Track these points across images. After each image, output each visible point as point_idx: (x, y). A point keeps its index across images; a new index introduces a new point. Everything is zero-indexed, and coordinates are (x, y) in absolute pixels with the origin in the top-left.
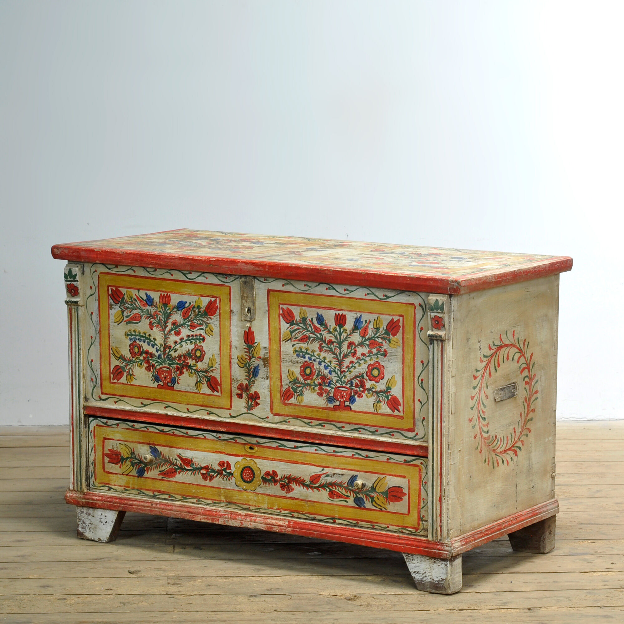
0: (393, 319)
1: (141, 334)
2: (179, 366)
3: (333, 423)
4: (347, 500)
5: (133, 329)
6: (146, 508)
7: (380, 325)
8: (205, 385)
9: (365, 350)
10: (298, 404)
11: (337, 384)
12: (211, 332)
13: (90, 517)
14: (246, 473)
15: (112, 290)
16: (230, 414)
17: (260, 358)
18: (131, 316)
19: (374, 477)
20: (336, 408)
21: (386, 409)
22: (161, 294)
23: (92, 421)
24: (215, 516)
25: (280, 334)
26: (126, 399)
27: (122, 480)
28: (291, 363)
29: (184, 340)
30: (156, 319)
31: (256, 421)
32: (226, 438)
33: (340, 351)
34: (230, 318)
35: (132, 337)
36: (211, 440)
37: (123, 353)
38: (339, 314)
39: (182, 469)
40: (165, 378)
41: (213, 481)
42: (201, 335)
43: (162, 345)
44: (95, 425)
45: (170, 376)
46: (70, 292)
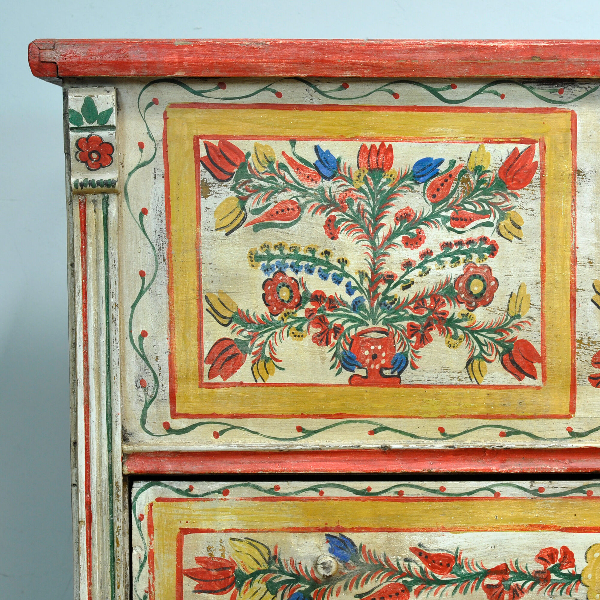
1: (301, 253)
2: (417, 323)
5: (275, 242)
8: (497, 363)
12: (515, 230)
15: (207, 146)
16: (569, 430)
18: (270, 208)
22: (363, 148)
23: (142, 490)
26: (249, 423)
29: (434, 256)
30: (348, 211)
32: (559, 491)
34: (574, 190)
35: (273, 262)
36: (513, 499)
37: (243, 306)
39: (426, 582)
40: (374, 357)
42: (484, 239)
43: (367, 275)
44: (153, 500)
45: (389, 352)
46: (85, 159)
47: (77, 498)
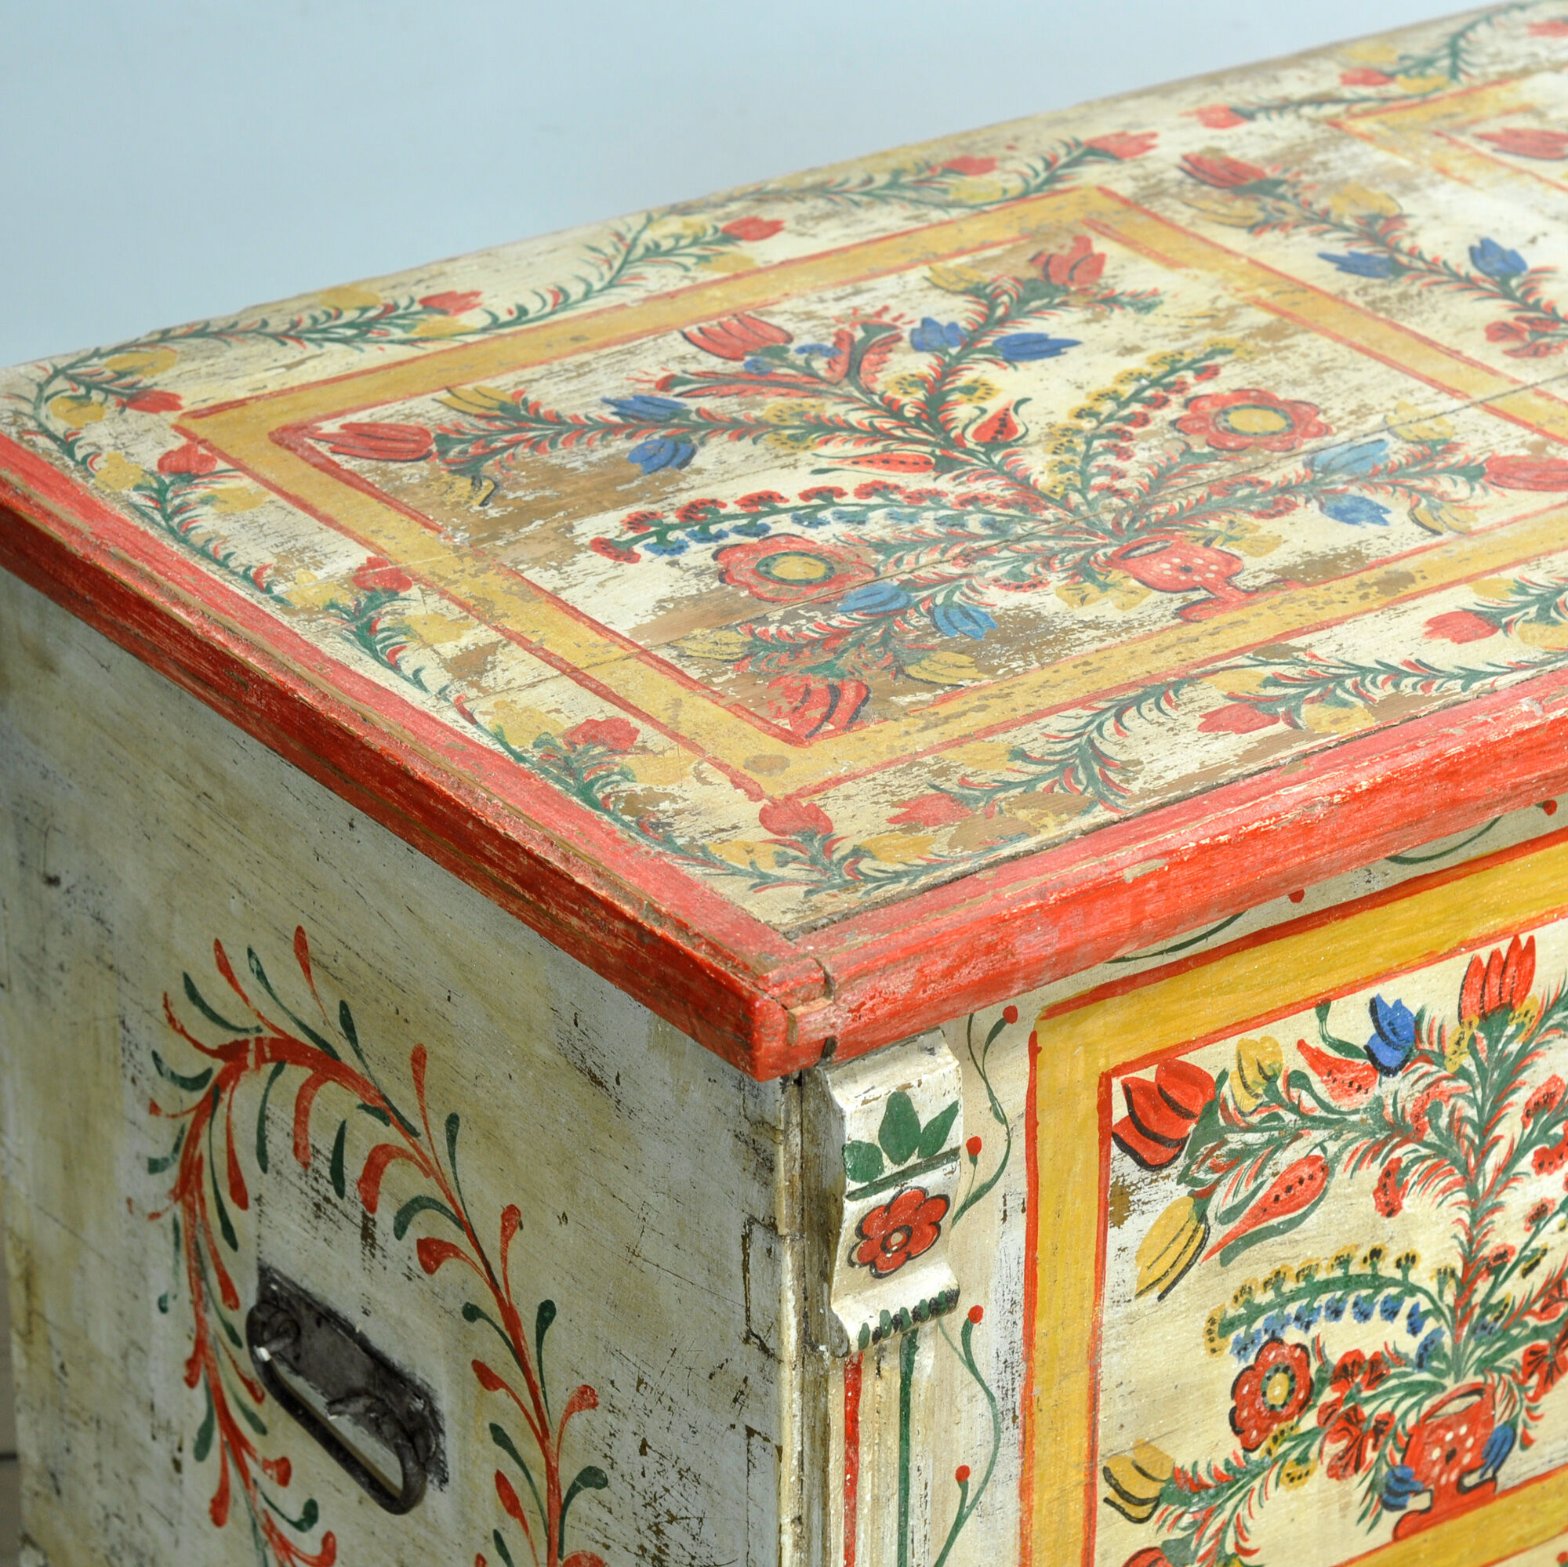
1: (1321, 1276)
2: (1544, 1341)
5: (1265, 1272)
15: (1129, 1089)
18: (1261, 1194)
22: (1474, 965)
30: (1430, 1136)
35: (1259, 1324)
37: (1185, 1457)
40: (1450, 1456)
43: (1453, 1273)
45: (1481, 1431)
46: (872, 1255)
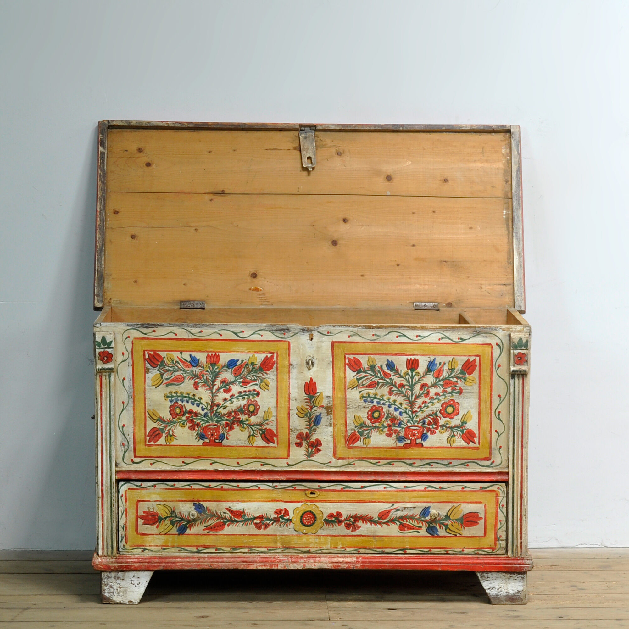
0: (469, 360)
1: (184, 395)
2: (229, 422)
3: (403, 460)
4: (419, 531)
5: (174, 391)
6: (192, 564)
7: (455, 365)
8: (259, 438)
9: (439, 390)
10: (365, 446)
11: (408, 424)
12: (266, 387)
13: (119, 581)
14: (306, 518)
15: (148, 354)
16: (287, 463)
17: (323, 406)
18: (172, 378)
19: (448, 506)
20: (406, 446)
21: (460, 442)
22: (208, 355)
23: (123, 485)
24: (274, 562)
25: (345, 382)
26: (164, 460)
27: (160, 540)
28: (357, 409)
29: (235, 396)
30: (202, 379)
31: (317, 467)
32: (283, 487)
33: (412, 393)
34: (289, 371)
35: (173, 398)
36: (265, 490)
37: (162, 415)
38: (411, 359)
39: (231, 521)
40: (212, 435)
41: (268, 529)
42: (255, 390)
43: (209, 404)
44: (127, 489)
45: (218, 433)
46: (102, 359)
47: (98, 488)
